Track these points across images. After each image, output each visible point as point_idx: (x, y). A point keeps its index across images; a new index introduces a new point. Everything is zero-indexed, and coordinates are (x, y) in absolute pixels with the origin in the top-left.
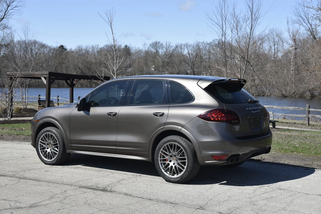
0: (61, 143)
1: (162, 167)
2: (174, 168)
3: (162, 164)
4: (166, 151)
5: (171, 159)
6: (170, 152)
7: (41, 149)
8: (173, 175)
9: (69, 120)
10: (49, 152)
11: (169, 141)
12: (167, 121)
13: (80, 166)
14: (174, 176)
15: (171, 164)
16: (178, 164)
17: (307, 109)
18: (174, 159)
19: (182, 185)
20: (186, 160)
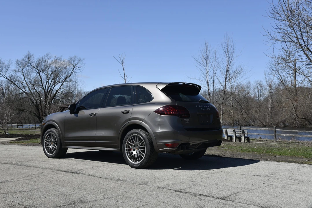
1: (128, 155)
2: (136, 156)
3: (128, 153)
4: (131, 142)
5: (135, 148)
6: (133, 143)
7: (46, 146)
8: (136, 162)
10: (51, 148)
11: (132, 133)
12: (131, 117)
15: (134, 152)
16: (140, 152)
17: (274, 129)
20: (145, 148)
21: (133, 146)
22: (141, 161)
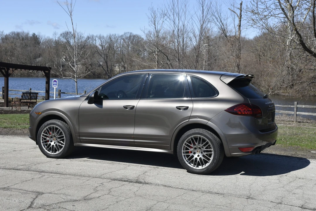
0: (68, 136)
1: (186, 159)
2: (198, 159)
3: (185, 156)
4: (191, 143)
5: (196, 151)
6: (194, 145)
7: (43, 143)
9: (78, 113)
10: (53, 146)
11: (193, 134)
12: (192, 115)
13: (85, 159)
14: (198, 167)
15: (196, 156)
16: (203, 156)
18: (199, 151)
19: (207, 176)
20: (212, 152)
21: (194, 148)
22: (206, 166)
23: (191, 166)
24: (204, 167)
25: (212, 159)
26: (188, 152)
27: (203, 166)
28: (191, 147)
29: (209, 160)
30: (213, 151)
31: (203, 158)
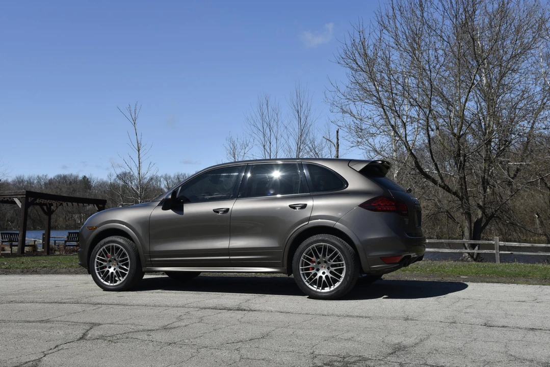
0: (134, 258)
1: (305, 279)
4: (312, 256)
6: (317, 257)
9: (149, 225)
11: (315, 242)
12: (312, 215)
14: (324, 289)
18: (324, 266)
21: (317, 262)
22: (335, 287)
23: (314, 288)
24: (332, 288)
25: (343, 275)
26: (308, 269)
27: (330, 288)
28: (313, 262)
29: (340, 277)
30: (345, 265)
31: (330, 275)
